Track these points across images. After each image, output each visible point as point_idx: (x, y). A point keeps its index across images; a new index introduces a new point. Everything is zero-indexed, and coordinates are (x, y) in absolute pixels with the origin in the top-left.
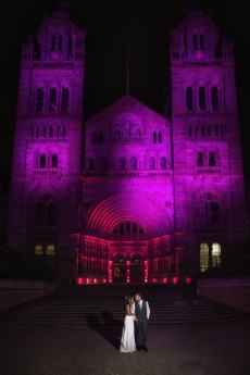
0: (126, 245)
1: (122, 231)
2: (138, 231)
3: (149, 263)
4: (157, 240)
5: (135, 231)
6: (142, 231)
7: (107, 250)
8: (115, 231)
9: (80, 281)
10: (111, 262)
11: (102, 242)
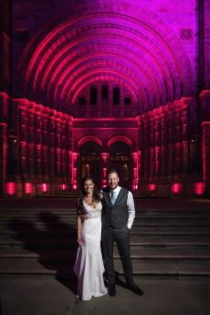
0: (101, 124)
1: (94, 101)
2: (122, 99)
3: (142, 157)
4: (158, 112)
5: (116, 101)
6: (128, 101)
7: (66, 132)
8: (82, 100)
9: (11, 188)
10: (75, 155)
11: (58, 116)
